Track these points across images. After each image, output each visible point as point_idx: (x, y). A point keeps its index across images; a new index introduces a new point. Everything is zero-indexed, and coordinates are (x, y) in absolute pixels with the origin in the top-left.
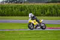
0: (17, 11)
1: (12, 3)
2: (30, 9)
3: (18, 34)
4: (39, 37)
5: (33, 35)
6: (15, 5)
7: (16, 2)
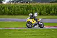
0: (23, 11)
1: (18, 3)
2: (35, 9)
3: (24, 32)
4: (44, 35)
5: (38, 33)
6: (21, 5)
7: (22, 2)
